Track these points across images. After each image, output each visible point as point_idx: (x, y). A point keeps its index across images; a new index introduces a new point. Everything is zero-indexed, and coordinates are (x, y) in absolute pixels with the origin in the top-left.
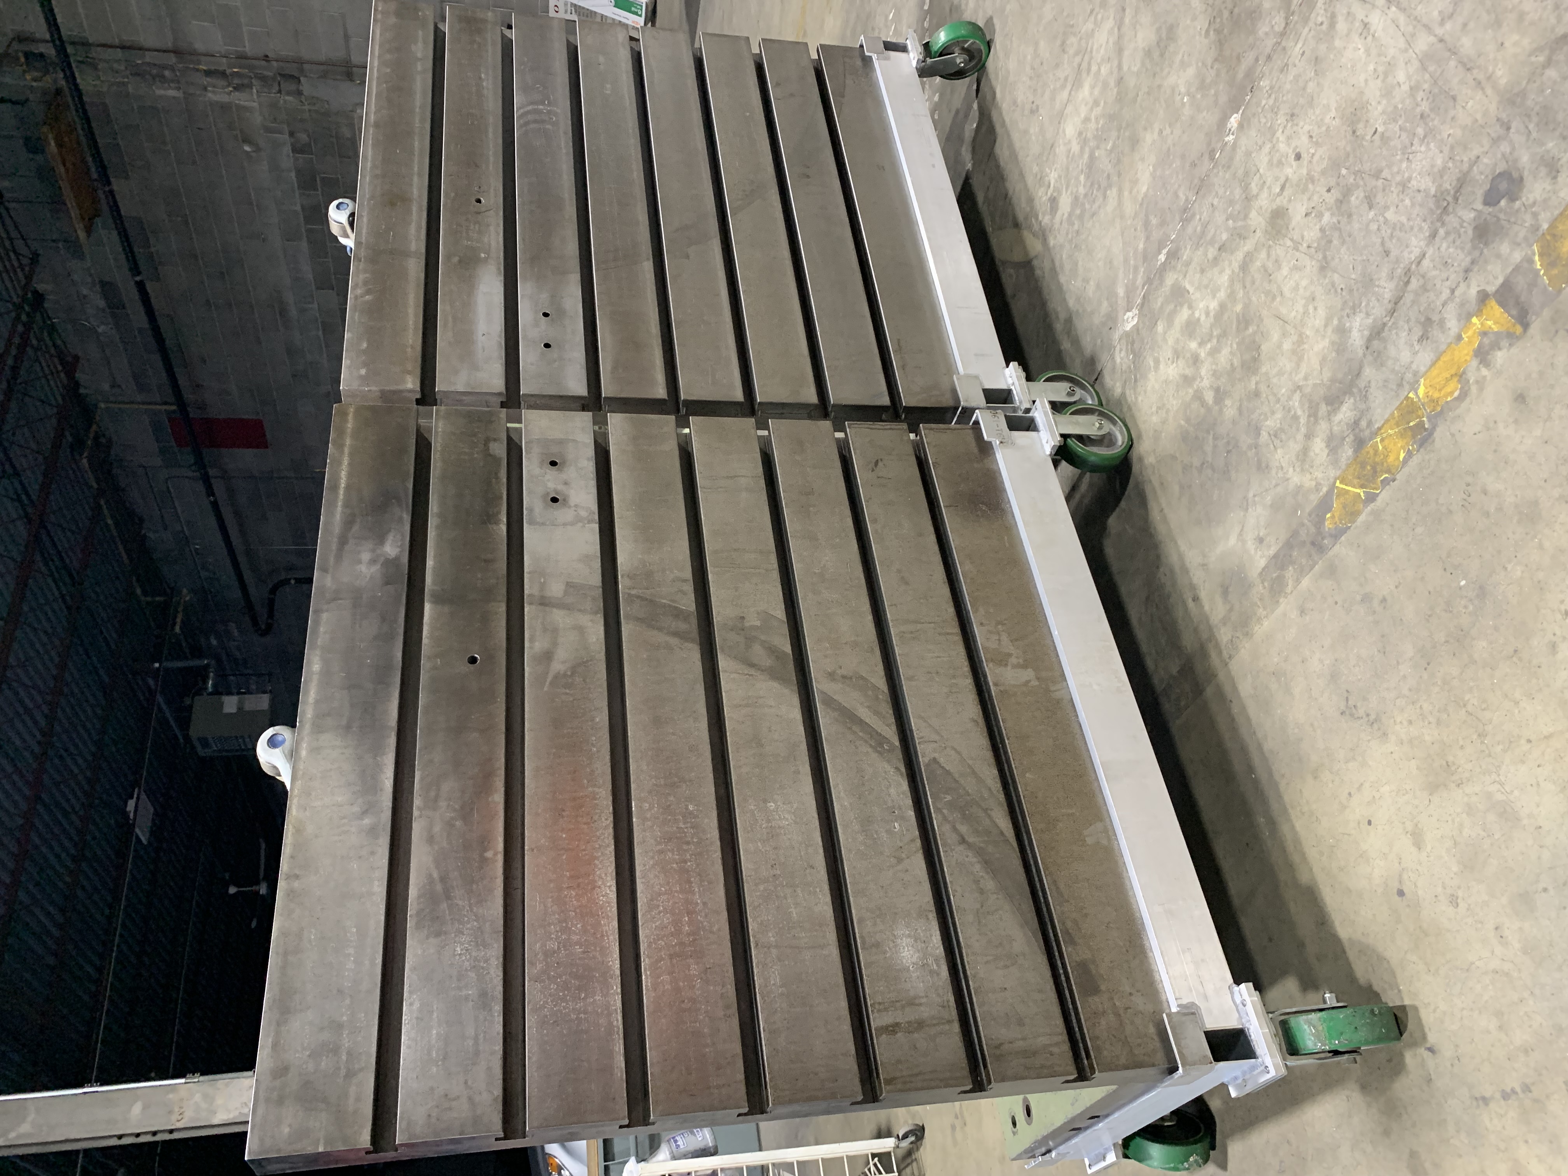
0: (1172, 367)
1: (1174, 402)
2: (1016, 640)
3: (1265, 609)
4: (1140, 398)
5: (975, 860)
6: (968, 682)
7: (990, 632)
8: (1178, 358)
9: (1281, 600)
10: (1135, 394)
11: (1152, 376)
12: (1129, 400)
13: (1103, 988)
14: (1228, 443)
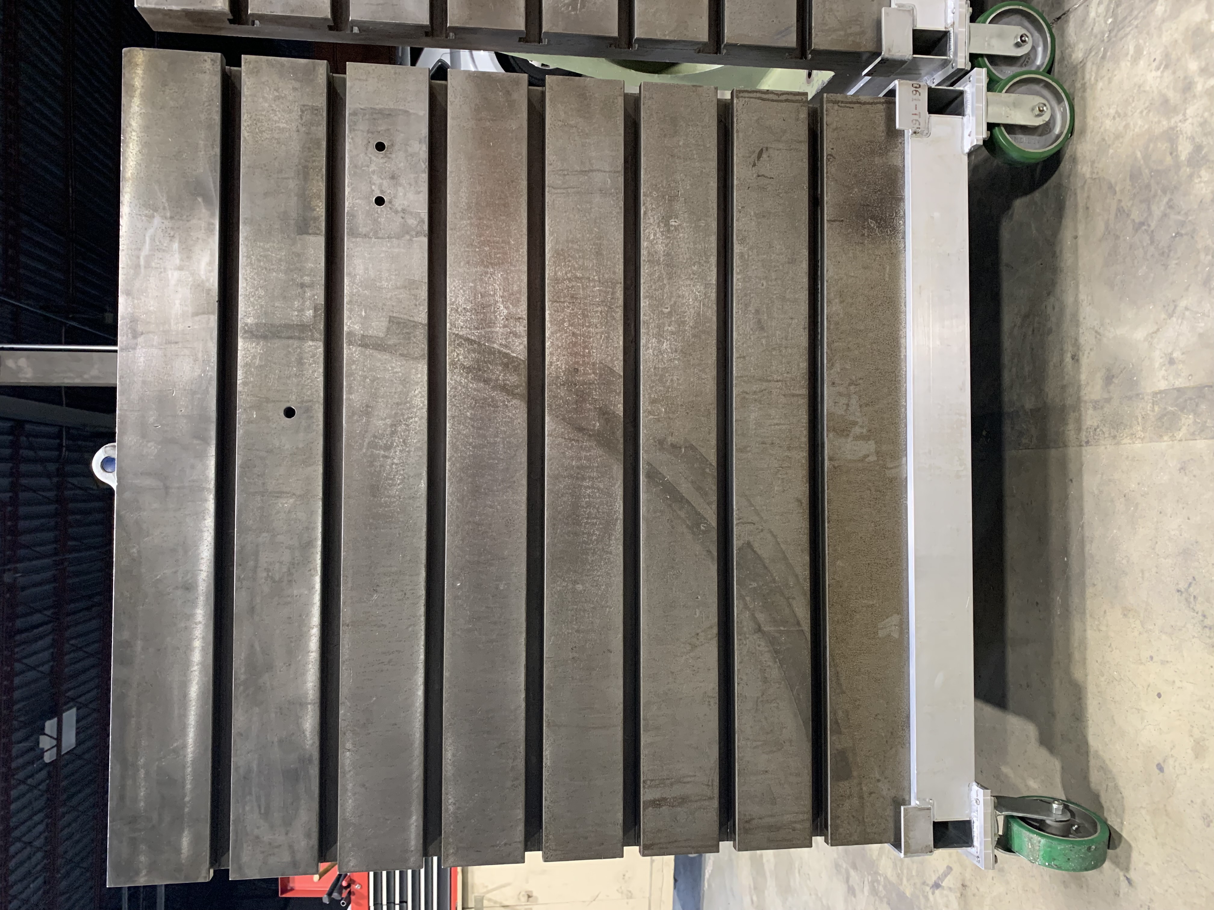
0: (1154, 74)
1: (1140, 122)
2: (867, 405)
3: (1144, 430)
4: (1100, 85)
5: (767, 649)
6: (802, 456)
7: (840, 394)
8: (1166, 67)
9: (1166, 438)
10: (1097, 74)
11: (1125, 65)
12: (1087, 76)
13: (855, 774)
14: (1183, 224)
